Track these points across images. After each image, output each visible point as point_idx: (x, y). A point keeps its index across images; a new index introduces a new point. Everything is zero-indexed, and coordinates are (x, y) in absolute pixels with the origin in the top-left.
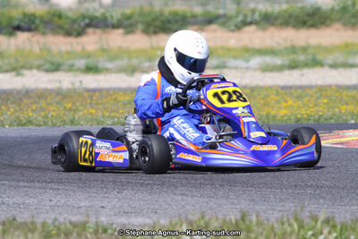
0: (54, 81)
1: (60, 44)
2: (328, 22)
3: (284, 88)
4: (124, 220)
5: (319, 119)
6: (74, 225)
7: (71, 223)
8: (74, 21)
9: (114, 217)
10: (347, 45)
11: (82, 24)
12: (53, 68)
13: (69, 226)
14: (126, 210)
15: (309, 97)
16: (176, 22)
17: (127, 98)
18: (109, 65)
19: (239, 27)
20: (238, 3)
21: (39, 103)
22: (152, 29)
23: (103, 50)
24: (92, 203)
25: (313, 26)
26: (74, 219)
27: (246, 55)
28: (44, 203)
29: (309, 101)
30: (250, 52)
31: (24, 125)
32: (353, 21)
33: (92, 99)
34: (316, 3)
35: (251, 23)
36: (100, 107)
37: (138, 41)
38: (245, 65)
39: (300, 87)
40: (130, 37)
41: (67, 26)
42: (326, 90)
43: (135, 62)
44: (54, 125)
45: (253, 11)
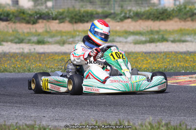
0: (20, 48)
1: (23, 28)
2: (171, 17)
3: (146, 53)
4: (55, 124)
5: (165, 70)
6: (28, 126)
7: (26, 125)
8: (31, 15)
9: (50, 122)
10: (181, 30)
11: (36, 17)
12: (20, 41)
13: (25, 127)
14: (57, 118)
15: (159, 58)
16: (88, 16)
17: (60, 58)
18: (50, 40)
19: (122, 20)
20: (122, 7)
21: (11, 60)
22: (74, 20)
23: (47, 32)
24: (38, 114)
25: (162, 19)
26: (28, 123)
27: (126, 35)
28: (12, 114)
29: (159, 60)
30: (127, 33)
31: (3, 72)
32: (185, 17)
33: (40, 58)
34: (165, 7)
35: (129, 18)
36: (45, 62)
37: (66, 27)
38: (125, 40)
39: (155, 53)
40: (62, 25)
41: (27, 19)
42: (169, 54)
43: (64, 38)
44: (19, 72)
45: (130, 11)
